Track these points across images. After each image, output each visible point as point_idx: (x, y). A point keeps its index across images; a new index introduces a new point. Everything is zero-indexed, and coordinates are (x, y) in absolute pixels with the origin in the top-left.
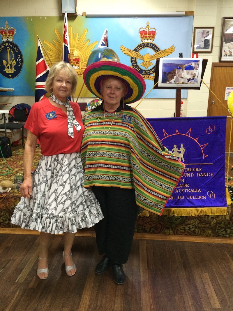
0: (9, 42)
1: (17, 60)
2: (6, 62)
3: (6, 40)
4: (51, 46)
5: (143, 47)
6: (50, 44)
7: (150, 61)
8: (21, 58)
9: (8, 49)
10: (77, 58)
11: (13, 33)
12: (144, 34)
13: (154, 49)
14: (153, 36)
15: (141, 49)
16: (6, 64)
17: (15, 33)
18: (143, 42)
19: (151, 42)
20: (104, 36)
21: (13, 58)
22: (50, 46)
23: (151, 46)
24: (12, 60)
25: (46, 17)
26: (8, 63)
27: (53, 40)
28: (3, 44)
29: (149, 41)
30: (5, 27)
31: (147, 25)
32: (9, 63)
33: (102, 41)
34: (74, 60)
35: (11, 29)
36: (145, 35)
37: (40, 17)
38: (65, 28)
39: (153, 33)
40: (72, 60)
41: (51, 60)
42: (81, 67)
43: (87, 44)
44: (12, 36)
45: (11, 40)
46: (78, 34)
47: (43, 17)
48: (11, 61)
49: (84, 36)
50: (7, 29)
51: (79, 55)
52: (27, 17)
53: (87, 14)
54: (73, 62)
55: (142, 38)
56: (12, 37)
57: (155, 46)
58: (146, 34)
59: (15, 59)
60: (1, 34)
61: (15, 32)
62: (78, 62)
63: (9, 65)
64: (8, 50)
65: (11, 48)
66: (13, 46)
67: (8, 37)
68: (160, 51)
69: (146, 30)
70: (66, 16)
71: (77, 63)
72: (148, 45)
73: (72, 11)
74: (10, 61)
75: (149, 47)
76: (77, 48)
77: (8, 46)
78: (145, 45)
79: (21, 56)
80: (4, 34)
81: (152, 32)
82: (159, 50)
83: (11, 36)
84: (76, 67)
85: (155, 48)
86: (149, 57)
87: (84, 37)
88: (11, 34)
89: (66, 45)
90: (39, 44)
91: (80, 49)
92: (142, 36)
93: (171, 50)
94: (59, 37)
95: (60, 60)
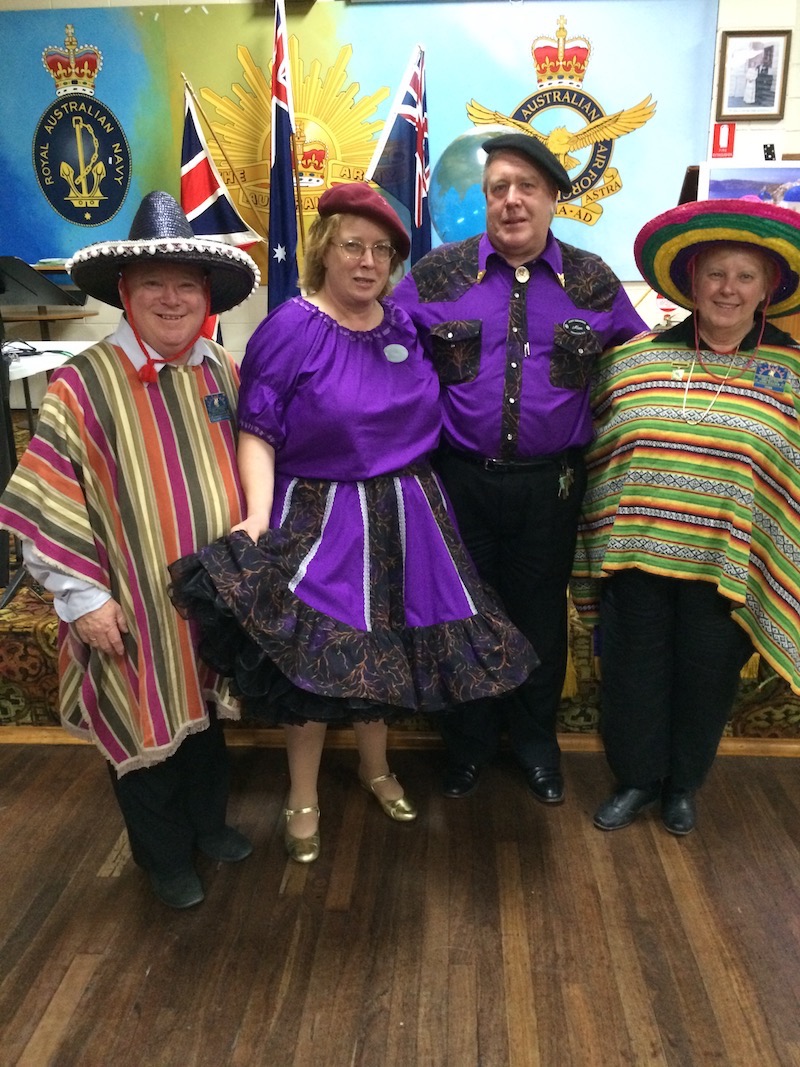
0: (79, 98)
1: (110, 162)
2: (71, 169)
3: (70, 90)
4: (228, 107)
5: (546, 105)
6: (222, 103)
7: (569, 153)
8: (125, 154)
9: (77, 122)
10: (318, 147)
11: (93, 66)
12: (547, 60)
13: (583, 111)
14: (579, 65)
16: (72, 175)
17: (100, 64)
18: (546, 86)
19: (573, 87)
20: (411, 68)
21: (96, 155)
22: (223, 109)
23: (572, 102)
24: (93, 161)
25: (207, 6)
27: (234, 89)
28: (58, 105)
29: (566, 84)
30: (65, 46)
31: (558, 26)
32: (84, 172)
33: (406, 87)
34: (307, 156)
35: (87, 53)
36: (552, 64)
37: (185, 7)
38: (279, 44)
39: (580, 55)
40: (300, 157)
41: (231, 158)
42: (330, 180)
43: (349, 98)
44: (90, 76)
45: (88, 91)
46: (318, 65)
47: (196, 8)
48: (90, 166)
49: (341, 72)
50: (71, 52)
51: (324, 139)
52: (138, 9)
54: (304, 162)
55: (542, 71)
56: (90, 82)
57: (588, 100)
58: (554, 58)
59: (103, 158)
60: (51, 71)
61: (98, 61)
62: (320, 161)
63: (82, 179)
64: (78, 128)
65: (88, 119)
66: (93, 112)
67: (75, 82)
68: (602, 116)
69: (555, 46)
70: (280, 2)
71: (318, 167)
72: (561, 97)
74: (87, 163)
75: (565, 103)
76: (316, 116)
77: (76, 113)
78: (551, 96)
79: (124, 146)
80: (61, 71)
81: (575, 52)
82: (600, 114)
83: (85, 78)
84: (314, 179)
85: (588, 109)
86: (566, 140)
87: (338, 76)
88: (86, 70)
89: (282, 105)
90: (190, 103)
91: (325, 116)
92: (543, 66)
93: (644, 112)
94: (252, 78)
95: (259, 157)
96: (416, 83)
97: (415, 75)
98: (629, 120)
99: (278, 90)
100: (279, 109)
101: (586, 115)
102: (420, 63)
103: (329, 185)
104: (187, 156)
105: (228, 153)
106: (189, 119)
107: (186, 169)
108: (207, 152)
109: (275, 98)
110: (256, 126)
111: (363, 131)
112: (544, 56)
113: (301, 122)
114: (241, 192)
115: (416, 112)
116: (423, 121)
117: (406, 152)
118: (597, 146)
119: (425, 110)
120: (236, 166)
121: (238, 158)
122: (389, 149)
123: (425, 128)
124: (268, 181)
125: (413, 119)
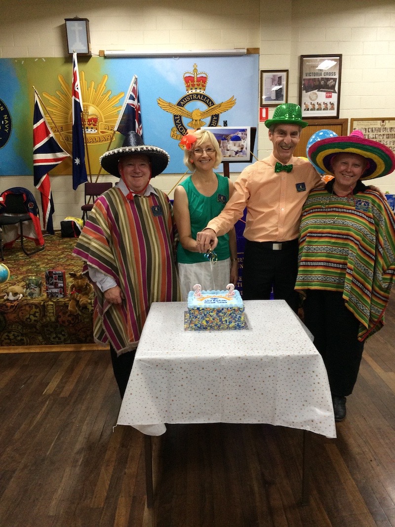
1: (3, 123)
6: (52, 98)
7: (201, 120)
8: (9, 119)
10: (94, 117)
12: (190, 82)
14: (203, 84)
15: (187, 102)
18: (190, 92)
20: (132, 85)
22: (52, 101)
23: (201, 99)
25: (45, 58)
27: (57, 92)
29: (198, 91)
31: (194, 68)
33: (130, 92)
34: (90, 120)
36: (192, 83)
37: (36, 58)
38: (75, 74)
39: (203, 80)
40: (87, 121)
42: (100, 130)
43: (107, 96)
46: (93, 83)
47: (40, 59)
51: (97, 114)
52: (15, 59)
53: (106, 53)
55: (188, 86)
57: (208, 98)
58: (193, 81)
62: (96, 123)
68: (214, 105)
69: (193, 76)
70: (75, 57)
71: (94, 125)
72: (197, 97)
73: (83, 50)
76: (93, 103)
78: (192, 96)
79: (9, 116)
81: (201, 79)
82: (213, 104)
84: (93, 130)
85: (208, 101)
86: (200, 114)
87: (102, 87)
89: (77, 100)
90: (37, 98)
91: (97, 104)
92: (188, 84)
93: (231, 103)
95: (69, 121)
96: (134, 90)
97: (134, 87)
98: (225, 106)
99: (75, 94)
101: (207, 104)
102: (136, 83)
103: (100, 133)
104: (36, 121)
106: (36, 105)
107: (35, 126)
108: (45, 119)
109: (73, 97)
110: (67, 108)
112: (189, 80)
116: (138, 107)
117: (132, 119)
118: (212, 117)
119: (139, 101)
121: (59, 121)
125: (134, 105)
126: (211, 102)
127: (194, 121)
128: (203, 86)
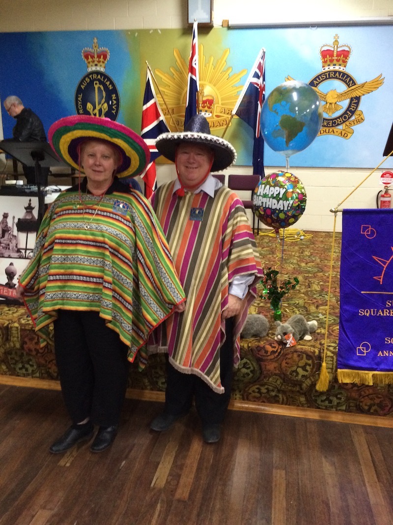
0: (98, 73)
1: (110, 103)
2: (92, 106)
3: (94, 69)
4: (168, 78)
5: (326, 79)
6: (165, 76)
7: (337, 103)
8: (117, 100)
9: (96, 84)
10: (210, 98)
11: (105, 58)
12: (328, 56)
13: (345, 82)
14: (344, 59)
15: (322, 81)
16: (92, 110)
17: (108, 57)
18: (327, 69)
19: (341, 70)
20: (258, 60)
21: (104, 100)
22: (165, 79)
23: (340, 77)
24: (102, 103)
25: (161, 30)
26: (94, 108)
27: (171, 69)
28: (88, 76)
29: (337, 68)
30: (92, 48)
31: (335, 40)
32: (98, 108)
33: (255, 69)
34: (204, 102)
35: (103, 52)
36: (330, 58)
37: (150, 30)
38: (193, 47)
39: (344, 55)
40: (201, 103)
41: (167, 103)
42: (215, 114)
43: (227, 74)
44: (103, 62)
45: (102, 70)
46: (212, 58)
47: (156, 30)
48: (101, 105)
49: (223, 61)
50: (96, 50)
51: (214, 94)
52: (128, 31)
53: (231, 23)
54: (203, 105)
55: (325, 62)
56: (103, 65)
57: (348, 76)
58: (332, 55)
59: (107, 101)
60: (86, 60)
61: (108, 56)
62: (211, 105)
63: (97, 111)
64: (96, 87)
65: (101, 83)
66: (104, 79)
67: (96, 65)
68: (355, 84)
70: (195, 27)
71: (209, 108)
72: (334, 75)
73: (205, 19)
74: (99, 103)
75: (336, 78)
76: (210, 82)
77: (95, 80)
78: (329, 75)
79: (117, 96)
80: (90, 60)
81: (343, 53)
82: (354, 83)
83: (101, 63)
84: (207, 113)
85: (348, 81)
86: (336, 96)
87: (222, 64)
88: (102, 59)
89: (194, 77)
90: (149, 76)
91: (214, 82)
92: (326, 59)
93: (377, 83)
94: (180, 64)
95: (181, 102)
96: (260, 67)
97: (260, 63)
98: (369, 87)
99: (192, 70)
100: (192, 79)
101: (347, 84)
102: (263, 57)
103: (214, 117)
104: (146, 101)
105: (166, 100)
106: (148, 84)
107: (145, 107)
108: (156, 99)
109: (190, 74)
110: (181, 87)
111: (232, 91)
112: (327, 55)
113: (202, 86)
114: (171, 119)
115: (260, 81)
116: (262, 86)
117: (253, 101)
118: (352, 99)
119: (264, 80)
120: (169, 107)
121: (171, 102)
122: (245, 99)
123: (263, 89)
124: (184, 114)
125: (258, 85)
126: (351, 82)
127: (328, 104)
128: (344, 62)
